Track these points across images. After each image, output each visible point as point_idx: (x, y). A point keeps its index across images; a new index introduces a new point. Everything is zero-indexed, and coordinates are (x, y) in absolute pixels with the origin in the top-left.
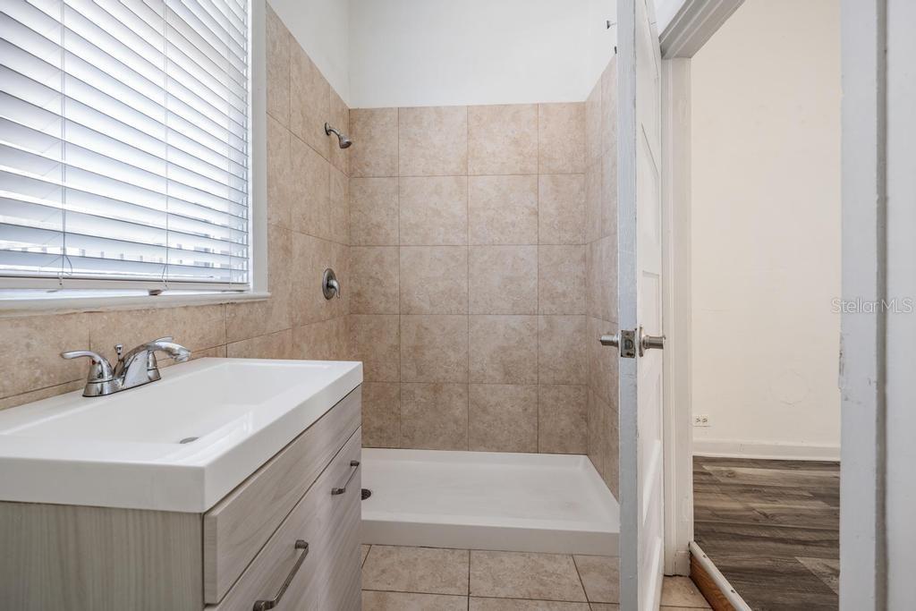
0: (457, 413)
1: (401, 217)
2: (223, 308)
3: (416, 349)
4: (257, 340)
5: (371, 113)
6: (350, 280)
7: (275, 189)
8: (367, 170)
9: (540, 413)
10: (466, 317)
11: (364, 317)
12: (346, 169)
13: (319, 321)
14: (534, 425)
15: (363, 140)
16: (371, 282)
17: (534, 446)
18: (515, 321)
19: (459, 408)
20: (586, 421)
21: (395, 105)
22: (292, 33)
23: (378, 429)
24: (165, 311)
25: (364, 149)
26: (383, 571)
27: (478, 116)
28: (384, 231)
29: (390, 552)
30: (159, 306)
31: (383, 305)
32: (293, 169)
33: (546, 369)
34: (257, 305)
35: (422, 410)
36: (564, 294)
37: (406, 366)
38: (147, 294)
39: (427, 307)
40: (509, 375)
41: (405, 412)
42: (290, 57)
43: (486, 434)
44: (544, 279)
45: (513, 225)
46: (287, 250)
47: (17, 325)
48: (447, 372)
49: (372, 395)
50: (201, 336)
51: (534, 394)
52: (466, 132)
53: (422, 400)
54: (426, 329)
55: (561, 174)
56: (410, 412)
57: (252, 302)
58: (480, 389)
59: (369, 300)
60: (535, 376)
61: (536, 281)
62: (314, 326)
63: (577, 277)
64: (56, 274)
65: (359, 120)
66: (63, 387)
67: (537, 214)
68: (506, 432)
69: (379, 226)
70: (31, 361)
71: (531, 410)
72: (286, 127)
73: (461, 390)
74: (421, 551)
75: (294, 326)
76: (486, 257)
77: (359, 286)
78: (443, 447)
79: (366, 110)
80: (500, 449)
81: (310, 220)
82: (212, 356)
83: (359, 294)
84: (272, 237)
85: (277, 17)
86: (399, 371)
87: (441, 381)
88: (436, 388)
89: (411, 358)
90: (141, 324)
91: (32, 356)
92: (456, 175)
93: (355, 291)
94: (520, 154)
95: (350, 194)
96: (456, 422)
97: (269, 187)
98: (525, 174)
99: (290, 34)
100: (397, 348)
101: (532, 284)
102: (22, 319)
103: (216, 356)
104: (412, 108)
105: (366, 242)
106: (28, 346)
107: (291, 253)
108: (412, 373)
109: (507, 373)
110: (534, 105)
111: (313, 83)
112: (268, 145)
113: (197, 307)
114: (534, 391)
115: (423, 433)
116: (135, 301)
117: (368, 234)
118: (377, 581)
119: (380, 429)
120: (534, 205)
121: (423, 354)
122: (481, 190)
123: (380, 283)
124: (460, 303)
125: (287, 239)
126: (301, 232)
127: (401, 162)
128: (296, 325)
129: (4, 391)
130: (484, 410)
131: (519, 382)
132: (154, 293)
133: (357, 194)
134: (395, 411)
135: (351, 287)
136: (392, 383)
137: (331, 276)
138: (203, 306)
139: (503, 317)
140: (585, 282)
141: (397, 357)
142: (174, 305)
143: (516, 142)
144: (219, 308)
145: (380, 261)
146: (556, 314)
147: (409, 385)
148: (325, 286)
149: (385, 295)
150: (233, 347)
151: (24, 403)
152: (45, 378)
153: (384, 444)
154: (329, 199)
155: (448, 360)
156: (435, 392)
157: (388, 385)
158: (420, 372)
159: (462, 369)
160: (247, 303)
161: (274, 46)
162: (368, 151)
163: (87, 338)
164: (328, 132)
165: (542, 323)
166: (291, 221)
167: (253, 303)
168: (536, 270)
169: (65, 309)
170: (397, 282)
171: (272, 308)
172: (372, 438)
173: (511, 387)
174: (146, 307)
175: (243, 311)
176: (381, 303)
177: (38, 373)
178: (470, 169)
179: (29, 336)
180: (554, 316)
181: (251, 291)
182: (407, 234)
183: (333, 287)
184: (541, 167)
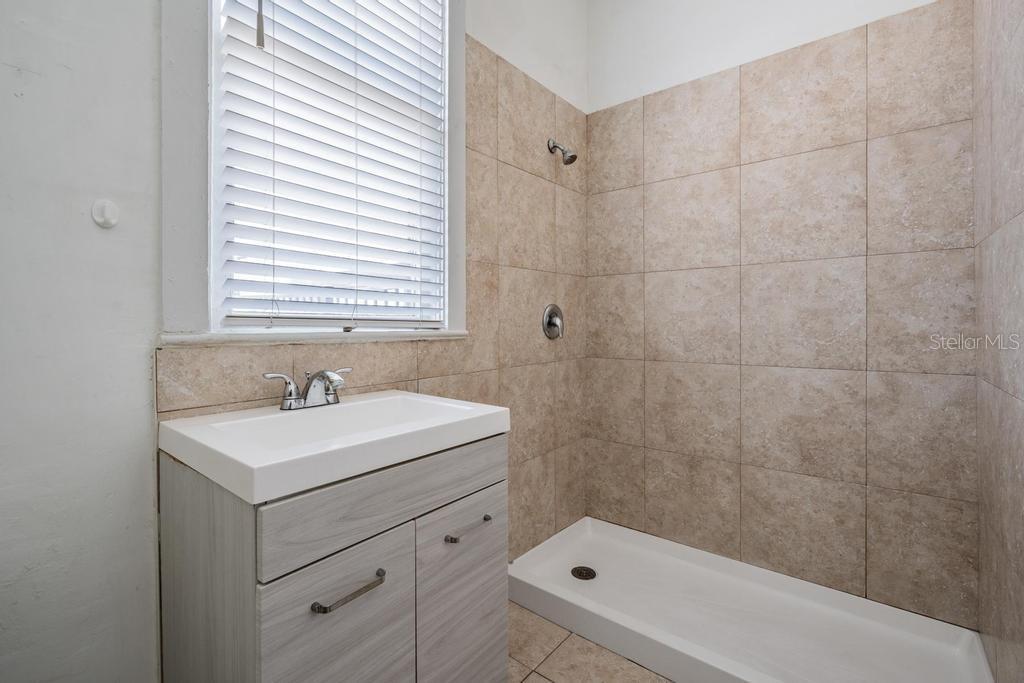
0: (724, 503)
1: (647, 236)
2: (414, 345)
3: (665, 406)
4: (453, 379)
5: (611, 113)
6: (587, 316)
7: (477, 223)
8: (606, 183)
9: (871, 532)
10: (737, 368)
11: (602, 362)
12: (580, 187)
13: (538, 363)
14: (859, 551)
15: (601, 148)
16: (610, 319)
17: (858, 584)
18: (820, 379)
19: (725, 496)
20: (977, 569)
21: (637, 94)
22: (501, 55)
23: (618, 501)
24: (356, 346)
25: (603, 158)
26: (573, 667)
27: (755, 77)
28: (625, 255)
29: (589, 649)
30: (349, 341)
31: (624, 348)
32: (501, 199)
33: (884, 463)
34: (453, 343)
35: (673, 490)
36: (924, 337)
37: (651, 427)
38: (342, 330)
39: (680, 351)
40: (810, 460)
41: (650, 487)
42: (497, 81)
43: (769, 544)
44: (879, 311)
45: (818, 227)
46: (493, 287)
47: (244, 352)
48: (707, 442)
49: (611, 457)
50: (391, 369)
51: (857, 501)
52: (738, 102)
53: (674, 475)
54: (679, 381)
55: (916, 130)
56: (656, 487)
57: (446, 340)
58: (760, 476)
59: (608, 341)
60: (861, 472)
61: (863, 315)
62: (529, 368)
63: (954, 306)
64: (268, 315)
65: (597, 125)
66: (274, 400)
67: (865, 205)
68: (804, 549)
69: (619, 250)
70: (252, 379)
71: (851, 524)
72: (492, 157)
73: (729, 472)
74: (626, 665)
75: (501, 367)
76: (769, 281)
77: (597, 324)
78: (701, 544)
79: (605, 111)
80: (792, 572)
81: (525, 251)
82: (403, 390)
83: (597, 334)
84: (473, 274)
85: (481, 45)
86: (643, 433)
87: (701, 454)
88: (693, 463)
89: (659, 418)
90: (335, 355)
91: (253, 374)
92: (723, 168)
93: (593, 330)
94: (830, 116)
95: (588, 215)
96: (722, 515)
97: (468, 222)
98: (840, 144)
99: (498, 57)
100: (641, 403)
101: (856, 319)
102: (247, 347)
103: (407, 390)
104: (660, 92)
105: (605, 270)
106: (250, 367)
107: (497, 288)
108: (660, 438)
109: (806, 458)
110: (860, 28)
111: (530, 100)
112: (468, 179)
113: (387, 343)
114: (859, 493)
115: (675, 519)
116: (328, 336)
117: (607, 261)
118: (562, 674)
119: (620, 502)
120: (860, 191)
121: (675, 414)
122: (763, 182)
123: (620, 320)
124: (729, 348)
125: (492, 275)
126: (510, 266)
127: (647, 164)
128: (504, 365)
129: (235, 398)
130: (767, 507)
131: (829, 474)
132: (347, 330)
133: (595, 214)
134: (639, 482)
135: (588, 325)
136: (635, 447)
137: (554, 312)
138: (393, 342)
139: (799, 371)
140: (972, 315)
141: (641, 414)
142: (364, 341)
143: (825, 97)
144: (410, 344)
145: (620, 293)
146: (904, 372)
147: (656, 452)
148: (546, 326)
149: (626, 335)
150: (425, 383)
151: (247, 408)
152: (261, 392)
153: (625, 522)
154: (553, 225)
155: (709, 427)
156: (691, 467)
157: (630, 448)
158: (671, 438)
159: (731, 441)
160: (441, 341)
161: (477, 75)
162: (607, 160)
163: (291, 365)
164: (552, 150)
165: (875, 384)
166: (497, 254)
167: (449, 341)
168: (862, 297)
169: (274, 341)
170: (641, 318)
171: (472, 346)
172: (610, 510)
173: (815, 482)
174: (339, 341)
175: (436, 349)
176: (621, 345)
177: (257, 388)
178: (744, 156)
179: (251, 360)
180: (897, 374)
181: (446, 329)
182: (653, 256)
183: (555, 325)
184: (872, 127)
